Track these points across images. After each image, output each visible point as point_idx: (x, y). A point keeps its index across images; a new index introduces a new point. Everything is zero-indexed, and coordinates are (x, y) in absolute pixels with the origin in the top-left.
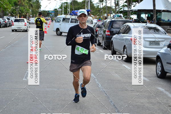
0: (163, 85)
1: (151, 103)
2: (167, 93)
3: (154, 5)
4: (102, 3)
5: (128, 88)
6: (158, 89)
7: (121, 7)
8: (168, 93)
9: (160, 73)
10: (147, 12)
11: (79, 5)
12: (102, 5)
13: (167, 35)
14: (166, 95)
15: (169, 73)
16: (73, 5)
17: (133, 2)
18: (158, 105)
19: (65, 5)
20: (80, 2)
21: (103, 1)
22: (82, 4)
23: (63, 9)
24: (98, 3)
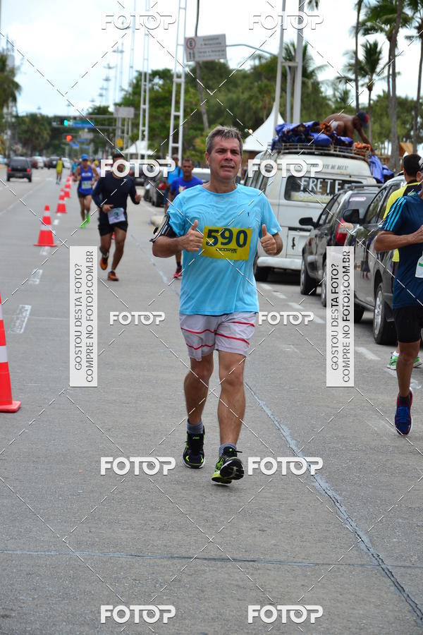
11: (236, 85)
19: (157, 84)
20: (241, 71)
21: (373, 70)
22: (252, 83)
23: (144, 111)
24: (343, 81)
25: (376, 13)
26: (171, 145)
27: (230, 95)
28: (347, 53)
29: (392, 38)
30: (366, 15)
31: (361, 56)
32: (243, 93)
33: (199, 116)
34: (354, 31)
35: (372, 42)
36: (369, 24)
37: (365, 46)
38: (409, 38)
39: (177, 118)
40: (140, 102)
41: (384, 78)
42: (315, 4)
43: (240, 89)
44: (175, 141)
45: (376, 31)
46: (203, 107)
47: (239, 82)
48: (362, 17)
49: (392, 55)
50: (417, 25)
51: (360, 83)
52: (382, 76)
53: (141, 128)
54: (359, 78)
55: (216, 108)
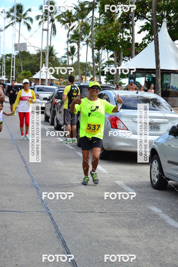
0: (161, 201)
1: (134, 236)
2: (166, 217)
3: (158, 62)
4: (71, 57)
5: (95, 208)
6: (150, 210)
7: (104, 65)
8: (168, 217)
9: (157, 180)
10: (147, 73)
11: (32, 59)
12: (72, 60)
13: (173, 113)
14: (163, 221)
15: (173, 180)
16: (20, 59)
17: (124, 56)
18: (146, 240)
19: (8, 59)
20: (33, 54)
21: (73, 54)
22: (37, 58)
23: (4, 66)
24: (64, 57)
25: (73, 37)
26: (11, 76)
27: (30, 62)
28: (65, 49)
29: (78, 45)
30: (71, 37)
31: (69, 50)
32: (34, 61)
33: (20, 68)
34: (67, 42)
35: (72, 46)
36: (71, 40)
37: (70, 47)
38: (84, 44)
39: (13, 68)
40: (2, 64)
41: (76, 57)
42: (55, 34)
43: (33, 60)
44: (13, 75)
45: (74, 42)
46: (22, 65)
47: (33, 58)
48: (69, 38)
49: (78, 49)
50: (86, 40)
51: (69, 58)
52: (76, 56)
53: (3, 72)
54: (69, 56)
55: (26, 66)
